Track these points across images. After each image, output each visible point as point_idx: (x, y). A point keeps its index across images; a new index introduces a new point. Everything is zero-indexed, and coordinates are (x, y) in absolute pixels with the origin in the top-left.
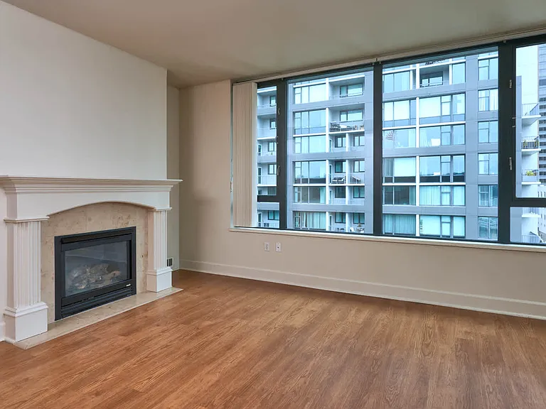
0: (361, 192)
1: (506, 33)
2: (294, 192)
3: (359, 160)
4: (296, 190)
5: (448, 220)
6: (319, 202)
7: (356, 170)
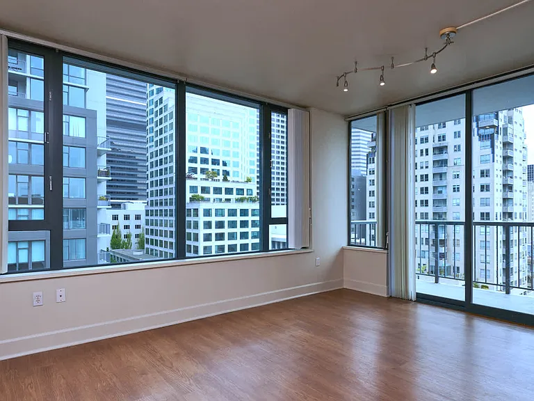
1: (270, 98)
5: (25, 245)
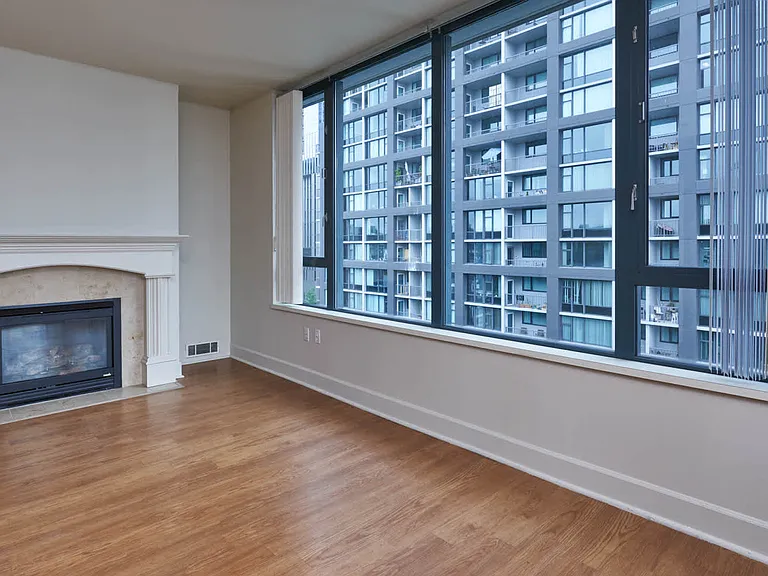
0: (674, 249)
2: (561, 250)
3: (670, 199)
4: (565, 247)
6: (603, 266)
7: (667, 214)
